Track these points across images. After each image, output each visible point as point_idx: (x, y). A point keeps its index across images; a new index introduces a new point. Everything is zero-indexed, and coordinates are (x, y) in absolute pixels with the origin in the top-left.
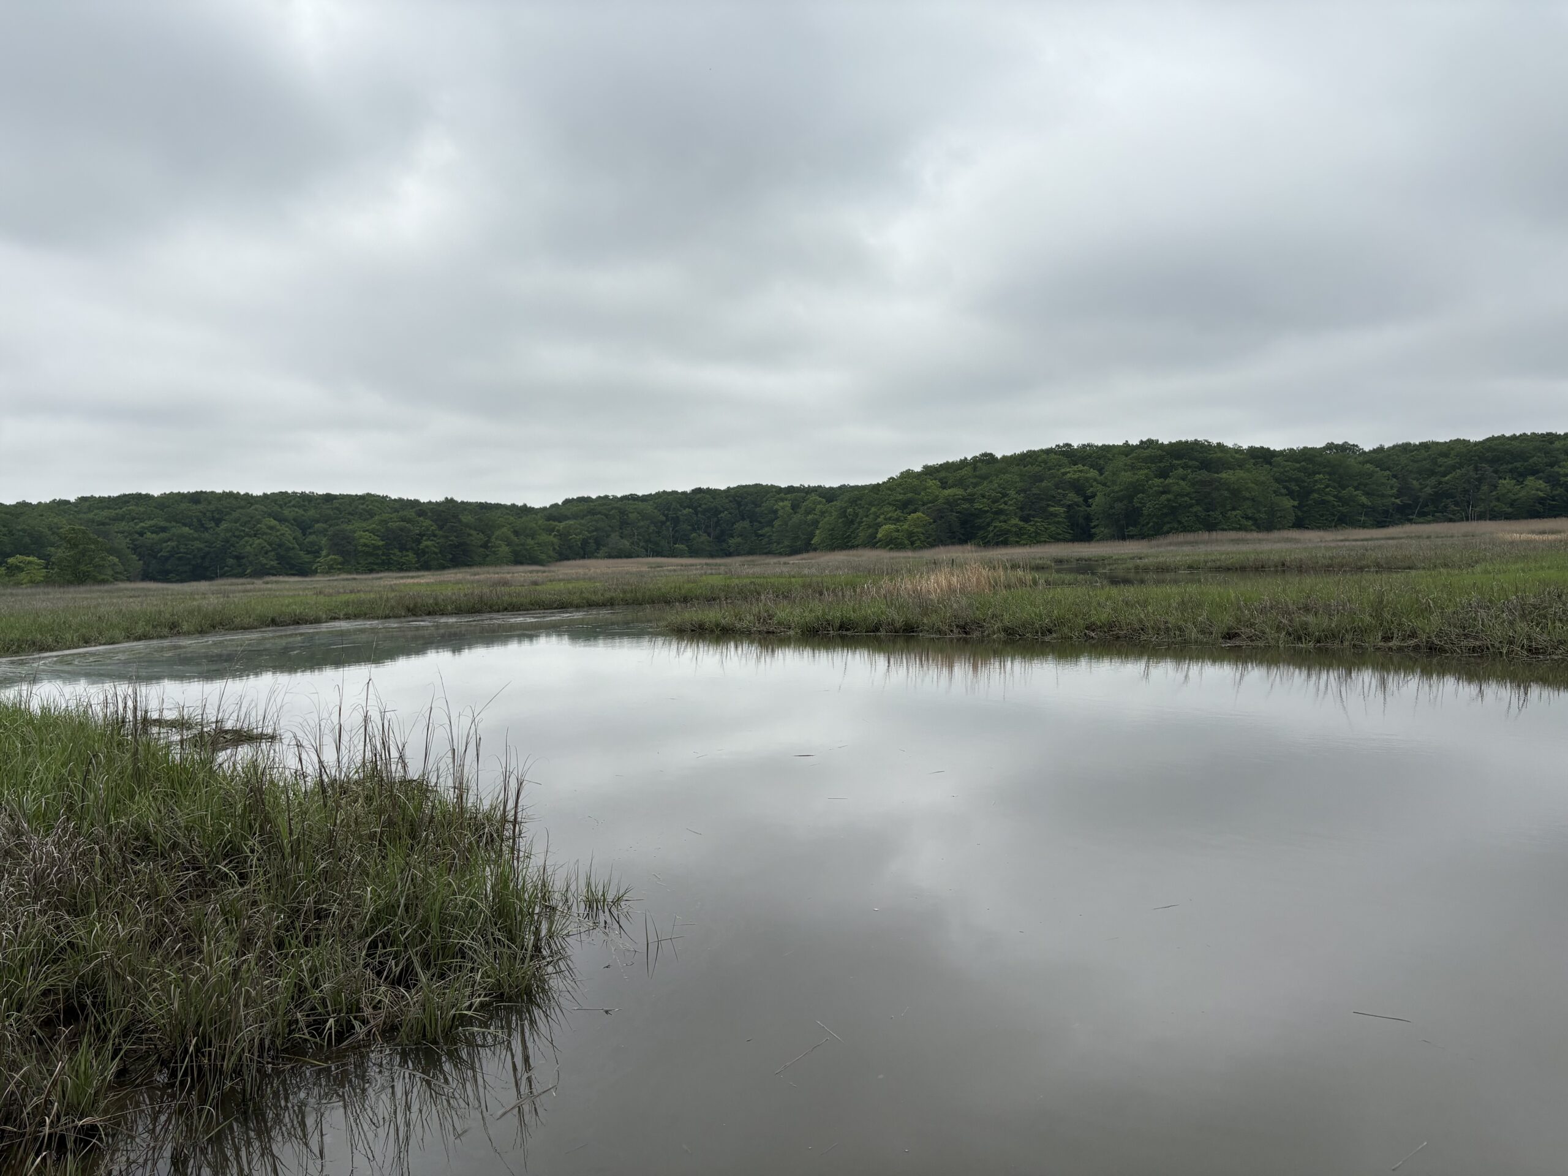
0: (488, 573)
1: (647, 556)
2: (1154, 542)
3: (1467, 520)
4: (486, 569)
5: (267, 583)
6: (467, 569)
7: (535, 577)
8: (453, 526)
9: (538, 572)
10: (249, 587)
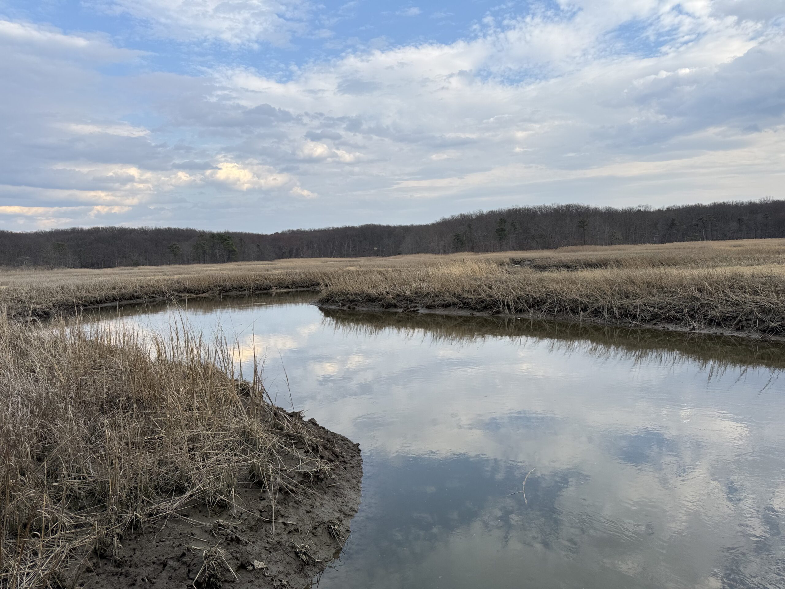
0: (245, 265)
1: (320, 257)
2: (556, 251)
3: (702, 240)
4: (245, 263)
5: (140, 269)
6: (235, 263)
7: (267, 266)
8: (228, 243)
9: (268, 264)
10: (132, 271)
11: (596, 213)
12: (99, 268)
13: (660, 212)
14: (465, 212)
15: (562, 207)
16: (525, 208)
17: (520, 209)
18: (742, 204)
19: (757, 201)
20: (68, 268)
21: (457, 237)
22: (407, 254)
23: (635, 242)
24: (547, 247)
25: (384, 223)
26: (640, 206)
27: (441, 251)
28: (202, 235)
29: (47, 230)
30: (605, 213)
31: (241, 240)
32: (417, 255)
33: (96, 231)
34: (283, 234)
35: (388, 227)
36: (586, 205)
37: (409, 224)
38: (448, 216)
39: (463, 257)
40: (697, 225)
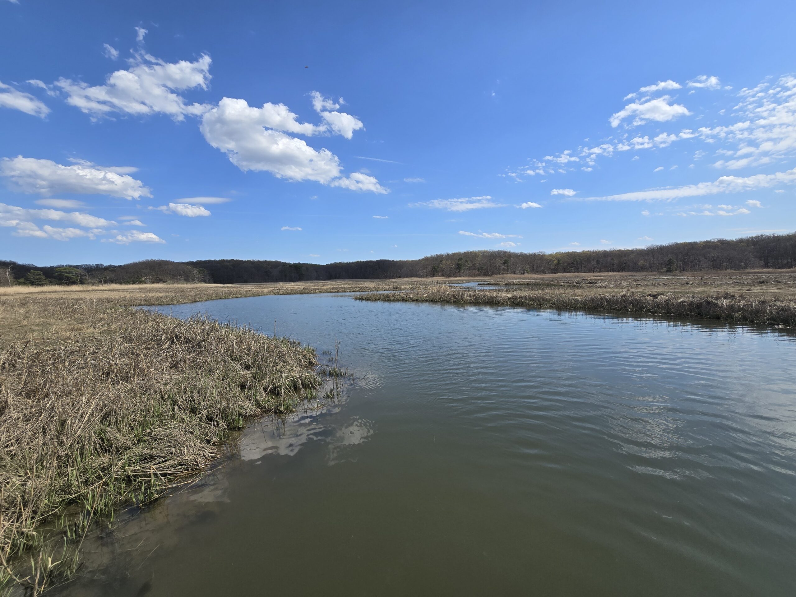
2: (492, 277)
11: (515, 255)
12: (224, 283)
13: (551, 255)
14: (439, 253)
15: (495, 252)
16: (474, 252)
17: (471, 252)
18: (599, 251)
19: (608, 250)
20: (206, 283)
21: (434, 268)
22: (404, 277)
23: (537, 272)
24: (486, 275)
25: (391, 259)
26: (540, 252)
27: (425, 276)
28: (285, 264)
29: (195, 261)
30: (520, 256)
31: (307, 268)
32: (410, 278)
33: (223, 261)
34: (332, 265)
35: (393, 261)
36: (508, 251)
37: (405, 260)
38: (429, 255)
39: (438, 280)
40: (573, 263)
